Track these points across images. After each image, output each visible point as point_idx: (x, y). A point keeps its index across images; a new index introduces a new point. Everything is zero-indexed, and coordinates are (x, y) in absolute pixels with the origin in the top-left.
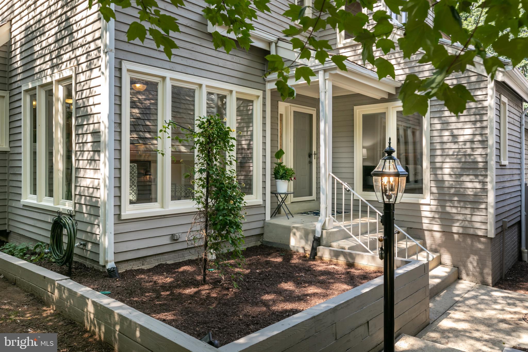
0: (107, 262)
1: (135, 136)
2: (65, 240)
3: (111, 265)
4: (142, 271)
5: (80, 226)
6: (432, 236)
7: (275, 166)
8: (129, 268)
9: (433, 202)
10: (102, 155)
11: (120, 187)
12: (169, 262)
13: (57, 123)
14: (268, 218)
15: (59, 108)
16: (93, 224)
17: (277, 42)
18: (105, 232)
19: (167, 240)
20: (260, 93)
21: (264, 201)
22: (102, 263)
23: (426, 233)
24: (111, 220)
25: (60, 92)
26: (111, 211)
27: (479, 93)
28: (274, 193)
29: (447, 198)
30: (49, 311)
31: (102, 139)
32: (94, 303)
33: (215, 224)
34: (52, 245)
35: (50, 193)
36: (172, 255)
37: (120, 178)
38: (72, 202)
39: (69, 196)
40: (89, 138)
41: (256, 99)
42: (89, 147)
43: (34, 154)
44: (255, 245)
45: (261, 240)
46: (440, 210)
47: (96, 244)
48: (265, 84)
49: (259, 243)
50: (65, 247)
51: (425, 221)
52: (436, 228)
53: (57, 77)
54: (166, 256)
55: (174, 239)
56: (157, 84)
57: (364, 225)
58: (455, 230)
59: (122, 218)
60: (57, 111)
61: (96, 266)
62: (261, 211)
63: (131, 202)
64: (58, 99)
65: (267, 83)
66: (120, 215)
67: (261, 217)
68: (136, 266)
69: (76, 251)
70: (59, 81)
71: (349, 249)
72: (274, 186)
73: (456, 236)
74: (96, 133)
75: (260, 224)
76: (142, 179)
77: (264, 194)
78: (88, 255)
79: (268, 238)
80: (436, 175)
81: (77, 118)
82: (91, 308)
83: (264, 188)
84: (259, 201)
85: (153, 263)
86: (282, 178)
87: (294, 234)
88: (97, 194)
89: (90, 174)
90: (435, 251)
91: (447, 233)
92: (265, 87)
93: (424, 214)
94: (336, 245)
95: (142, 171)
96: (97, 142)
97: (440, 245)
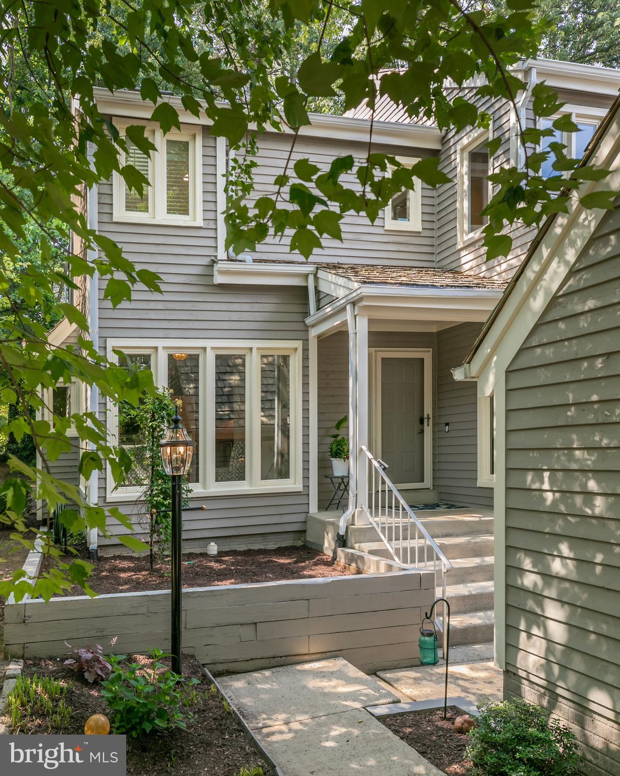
3: (92, 547)
17: (317, 272)
20: (299, 344)
21: (306, 486)
41: (294, 353)
44: (293, 545)
45: (303, 539)
48: (308, 331)
49: (300, 543)
56: (149, 356)
59: (109, 500)
62: (303, 500)
65: (310, 329)
66: (105, 497)
67: (302, 508)
75: (301, 518)
77: (307, 478)
79: (310, 536)
83: (306, 470)
92: (308, 335)
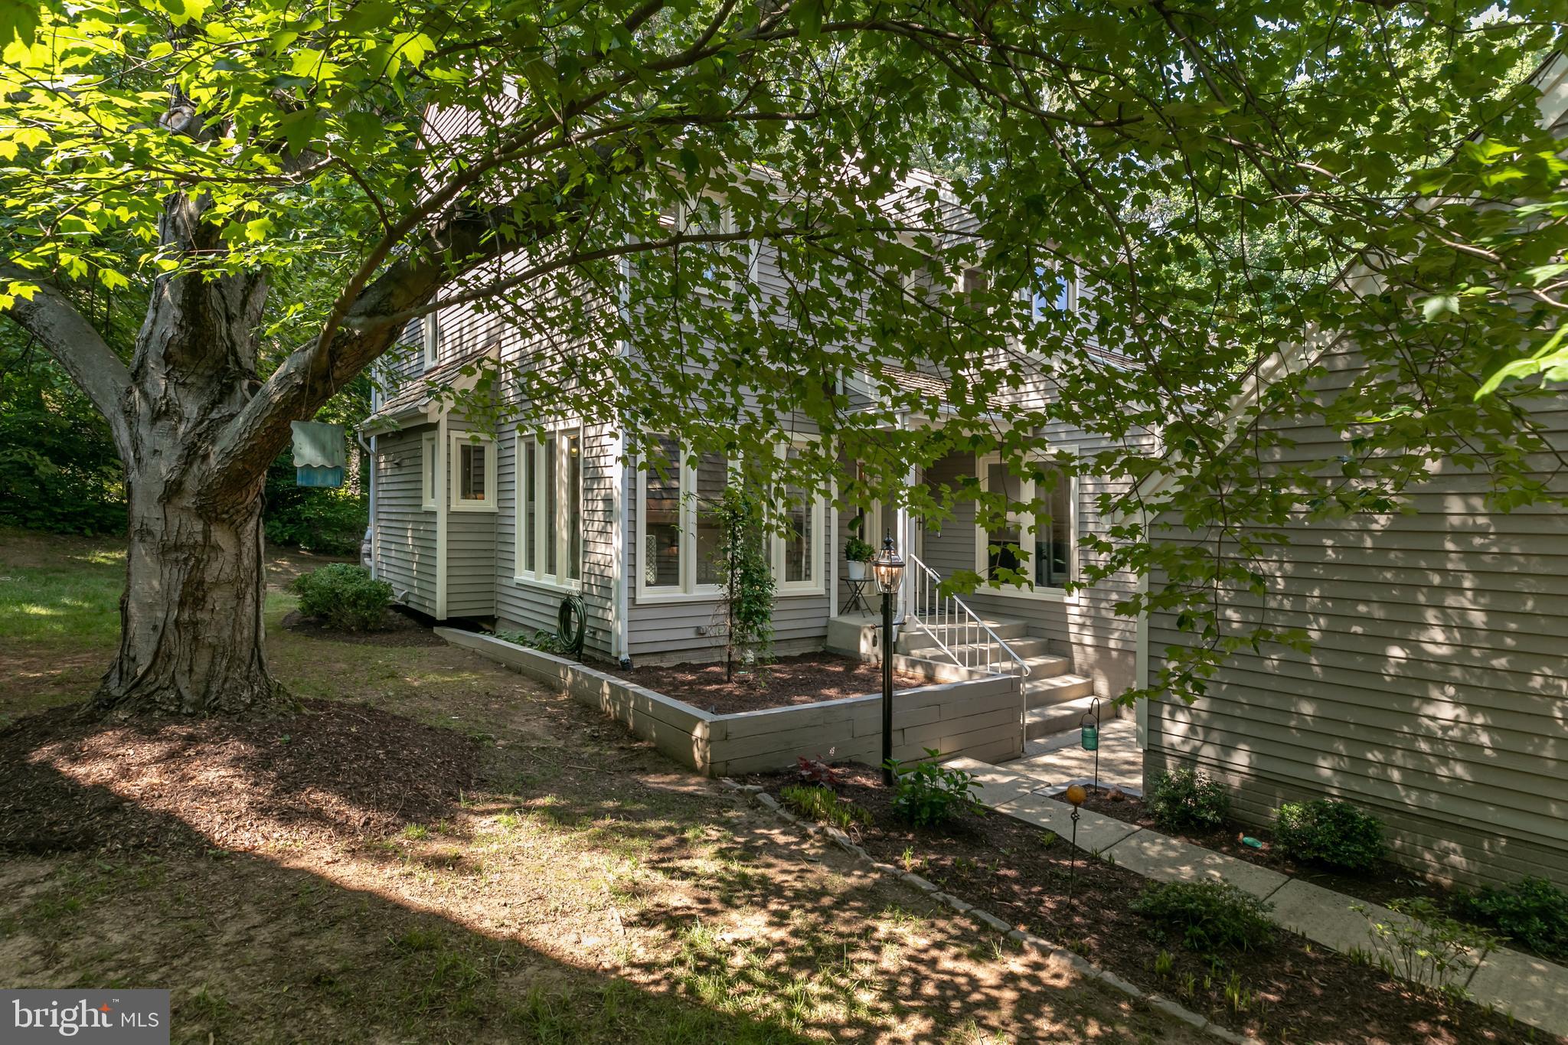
0: (619, 653)
1: (658, 486)
2: (574, 628)
3: (624, 657)
4: (661, 669)
5: (590, 611)
6: (1084, 652)
7: (847, 540)
8: (645, 664)
9: (1083, 602)
10: (615, 525)
11: (634, 566)
12: (694, 662)
13: (561, 481)
14: (834, 613)
15: (563, 463)
16: (604, 609)
18: (618, 618)
19: (691, 634)
21: (828, 590)
22: (614, 654)
23: (1075, 647)
24: (625, 604)
25: (564, 443)
26: (625, 594)
27: (1144, 441)
28: (844, 579)
29: (1102, 596)
30: (564, 696)
31: (615, 506)
32: (610, 685)
33: (739, 613)
34: (559, 630)
35: (551, 568)
36: (698, 653)
37: (635, 555)
38: (579, 582)
39: (574, 574)
40: (600, 506)
42: (599, 516)
43: (531, 515)
44: (816, 649)
45: (823, 643)
46: (1092, 612)
47: (608, 632)
49: (820, 649)
50: (574, 636)
51: (1073, 629)
52: (1088, 640)
53: (561, 426)
54: (690, 654)
55: (700, 633)
57: (972, 630)
58: (1112, 644)
59: (638, 602)
60: (561, 466)
61: (607, 659)
62: (823, 604)
63: (648, 584)
64: (562, 452)
66: (634, 599)
67: (824, 613)
68: (653, 662)
69: (586, 641)
70: (563, 432)
71: (932, 658)
72: (843, 569)
73: (1114, 654)
74: (608, 500)
75: (822, 622)
76: (666, 552)
77: (828, 581)
78: (599, 645)
79: (833, 642)
80: (1087, 560)
81: (585, 480)
82: (606, 690)
83: (828, 572)
84: (821, 590)
85: (675, 661)
86: (857, 557)
87: (865, 637)
88: (608, 572)
89: (601, 548)
90: (1085, 674)
91: (1101, 648)
93: (1071, 619)
94: (916, 653)
95: (666, 540)
96: (609, 511)
97: (1092, 667)
